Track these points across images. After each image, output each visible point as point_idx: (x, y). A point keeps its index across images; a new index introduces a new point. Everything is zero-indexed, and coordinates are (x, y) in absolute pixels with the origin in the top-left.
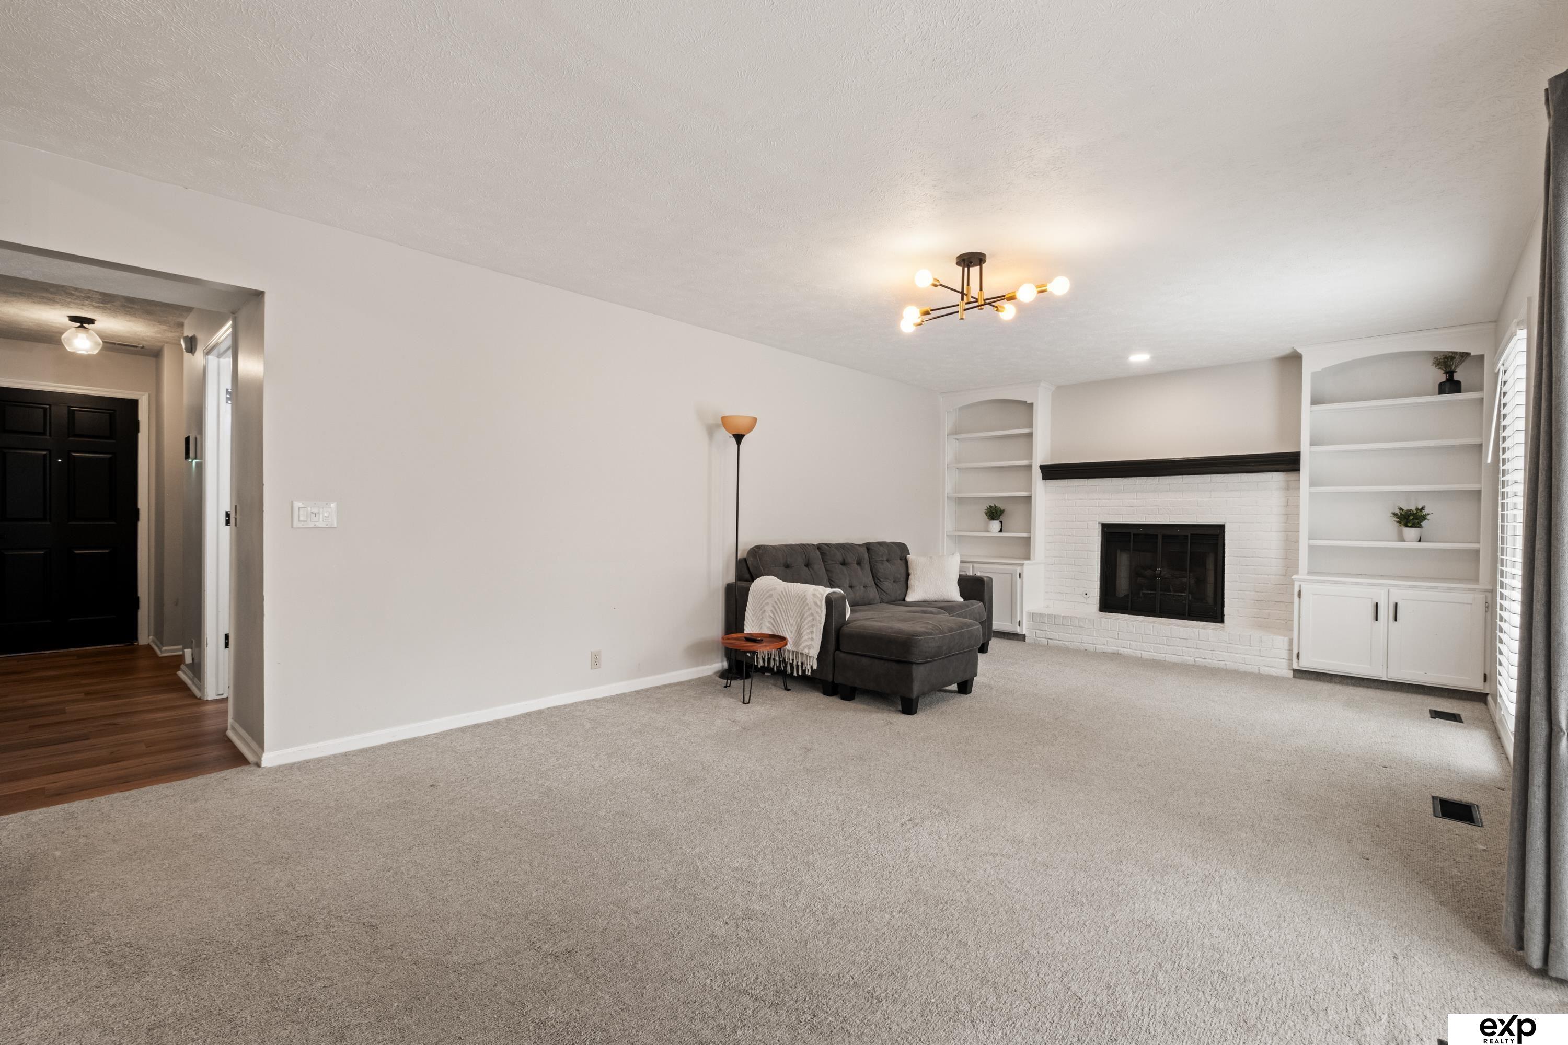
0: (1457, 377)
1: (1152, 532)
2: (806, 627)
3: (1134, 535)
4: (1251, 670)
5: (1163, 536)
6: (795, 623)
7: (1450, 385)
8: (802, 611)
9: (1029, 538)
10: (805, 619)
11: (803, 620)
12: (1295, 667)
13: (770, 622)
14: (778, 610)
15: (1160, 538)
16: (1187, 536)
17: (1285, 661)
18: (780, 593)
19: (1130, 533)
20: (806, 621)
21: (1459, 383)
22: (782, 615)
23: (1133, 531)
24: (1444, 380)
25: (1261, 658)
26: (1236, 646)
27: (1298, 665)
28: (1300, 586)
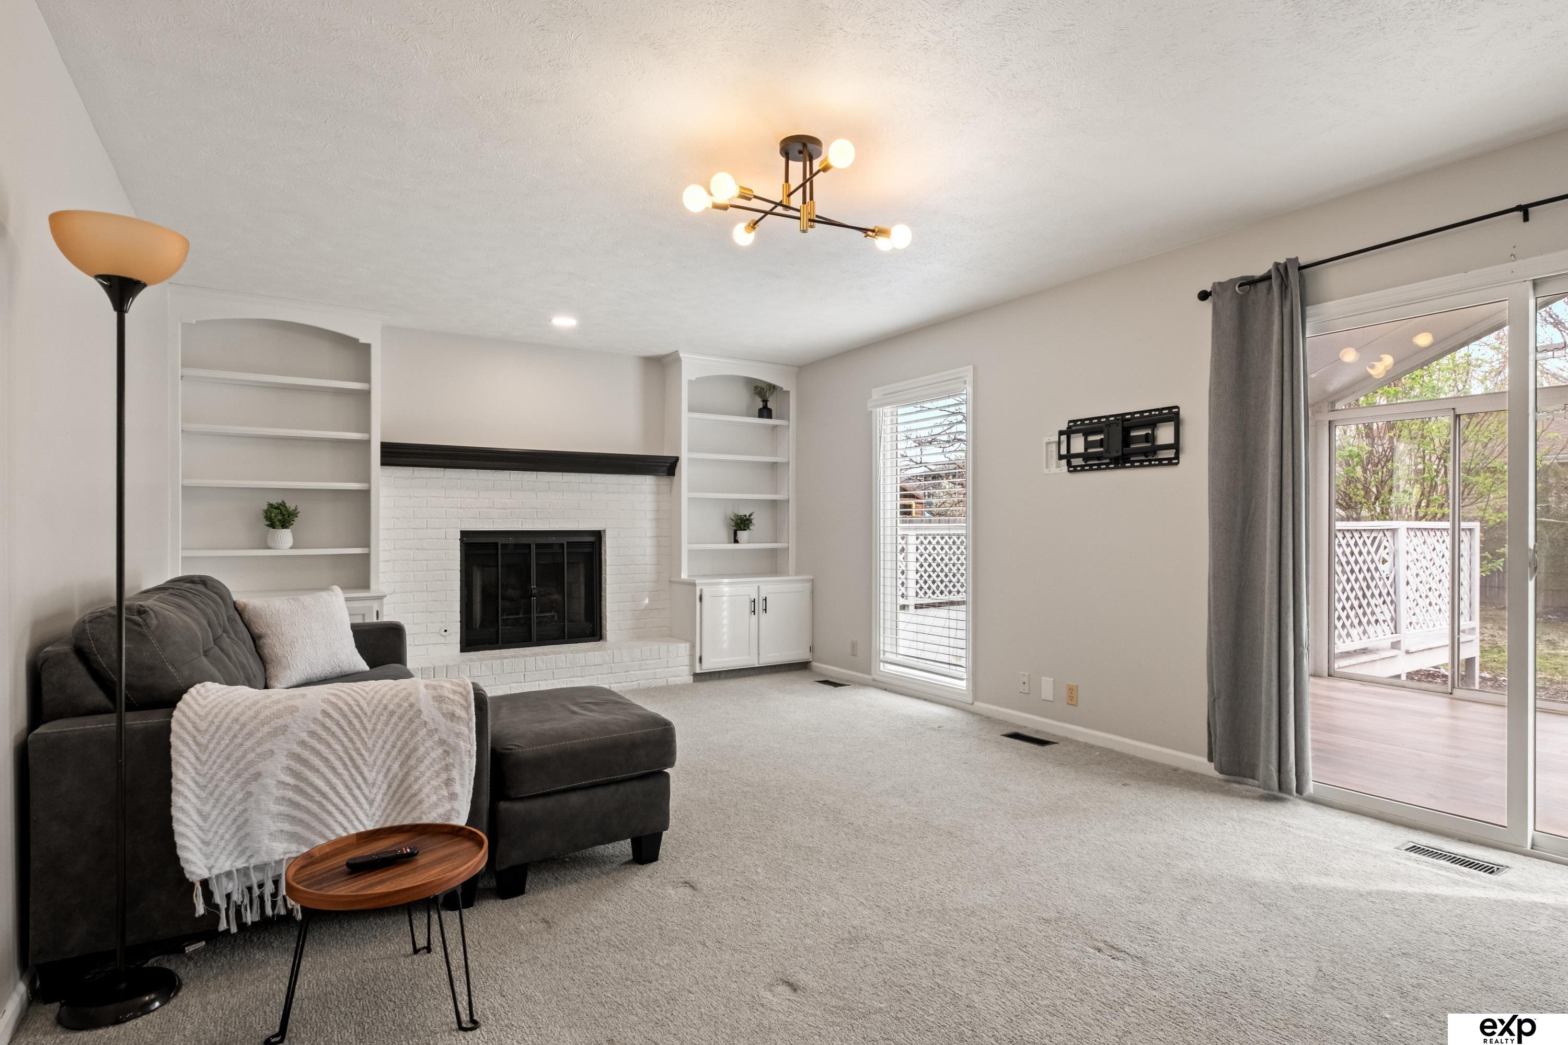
0: (769, 406)
1: (524, 541)
2: (428, 774)
3: (502, 545)
4: (660, 684)
5: (538, 546)
6: (381, 777)
7: (765, 412)
8: (406, 743)
9: (367, 557)
10: (420, 760)
11: (412, 762)
12: (698, 671)
13: (282, 800)
14: (316, 761)
15: (533, 548)
16: (563, 544)
17: (686, 667)
18: (319, 716)
19: (497, 544)
20: (427, 762)
21: (770, 410)
22: (334, 770)
23: (501, 541)
24: (761, 407)
25: (668, 669)
26: (648, 662)
27: (701, 669)
28: (701, 590)
